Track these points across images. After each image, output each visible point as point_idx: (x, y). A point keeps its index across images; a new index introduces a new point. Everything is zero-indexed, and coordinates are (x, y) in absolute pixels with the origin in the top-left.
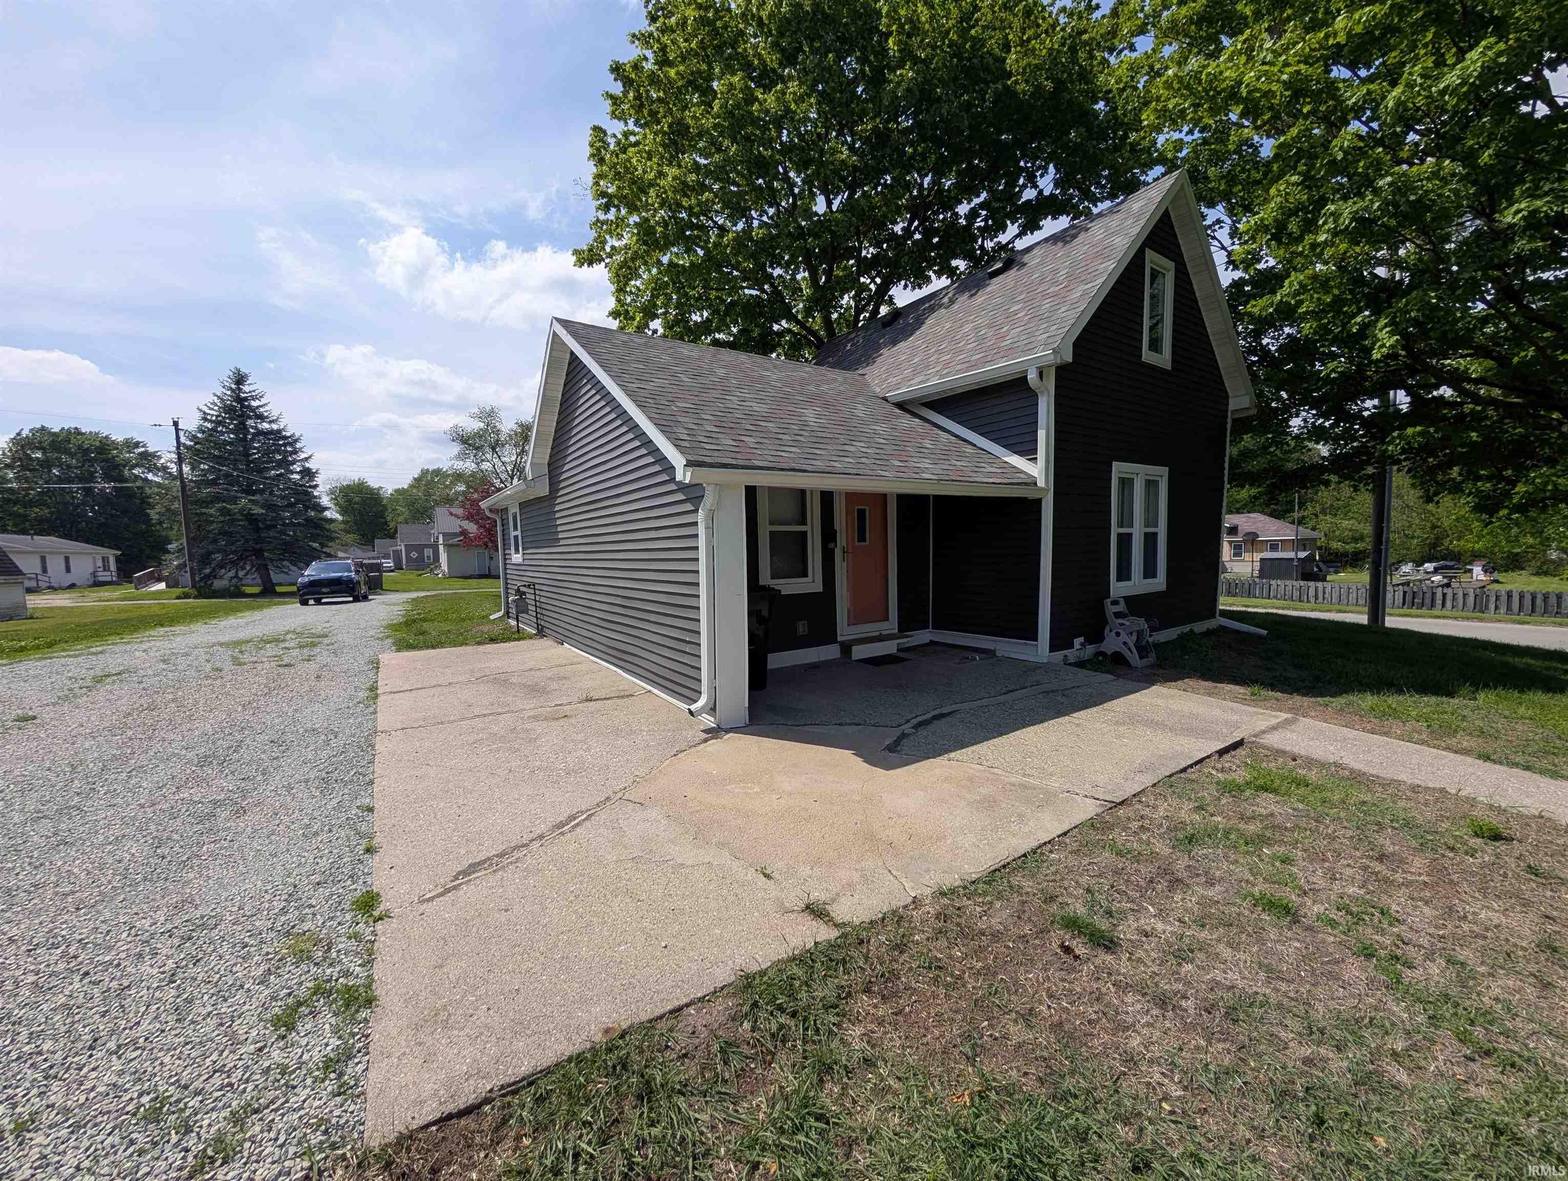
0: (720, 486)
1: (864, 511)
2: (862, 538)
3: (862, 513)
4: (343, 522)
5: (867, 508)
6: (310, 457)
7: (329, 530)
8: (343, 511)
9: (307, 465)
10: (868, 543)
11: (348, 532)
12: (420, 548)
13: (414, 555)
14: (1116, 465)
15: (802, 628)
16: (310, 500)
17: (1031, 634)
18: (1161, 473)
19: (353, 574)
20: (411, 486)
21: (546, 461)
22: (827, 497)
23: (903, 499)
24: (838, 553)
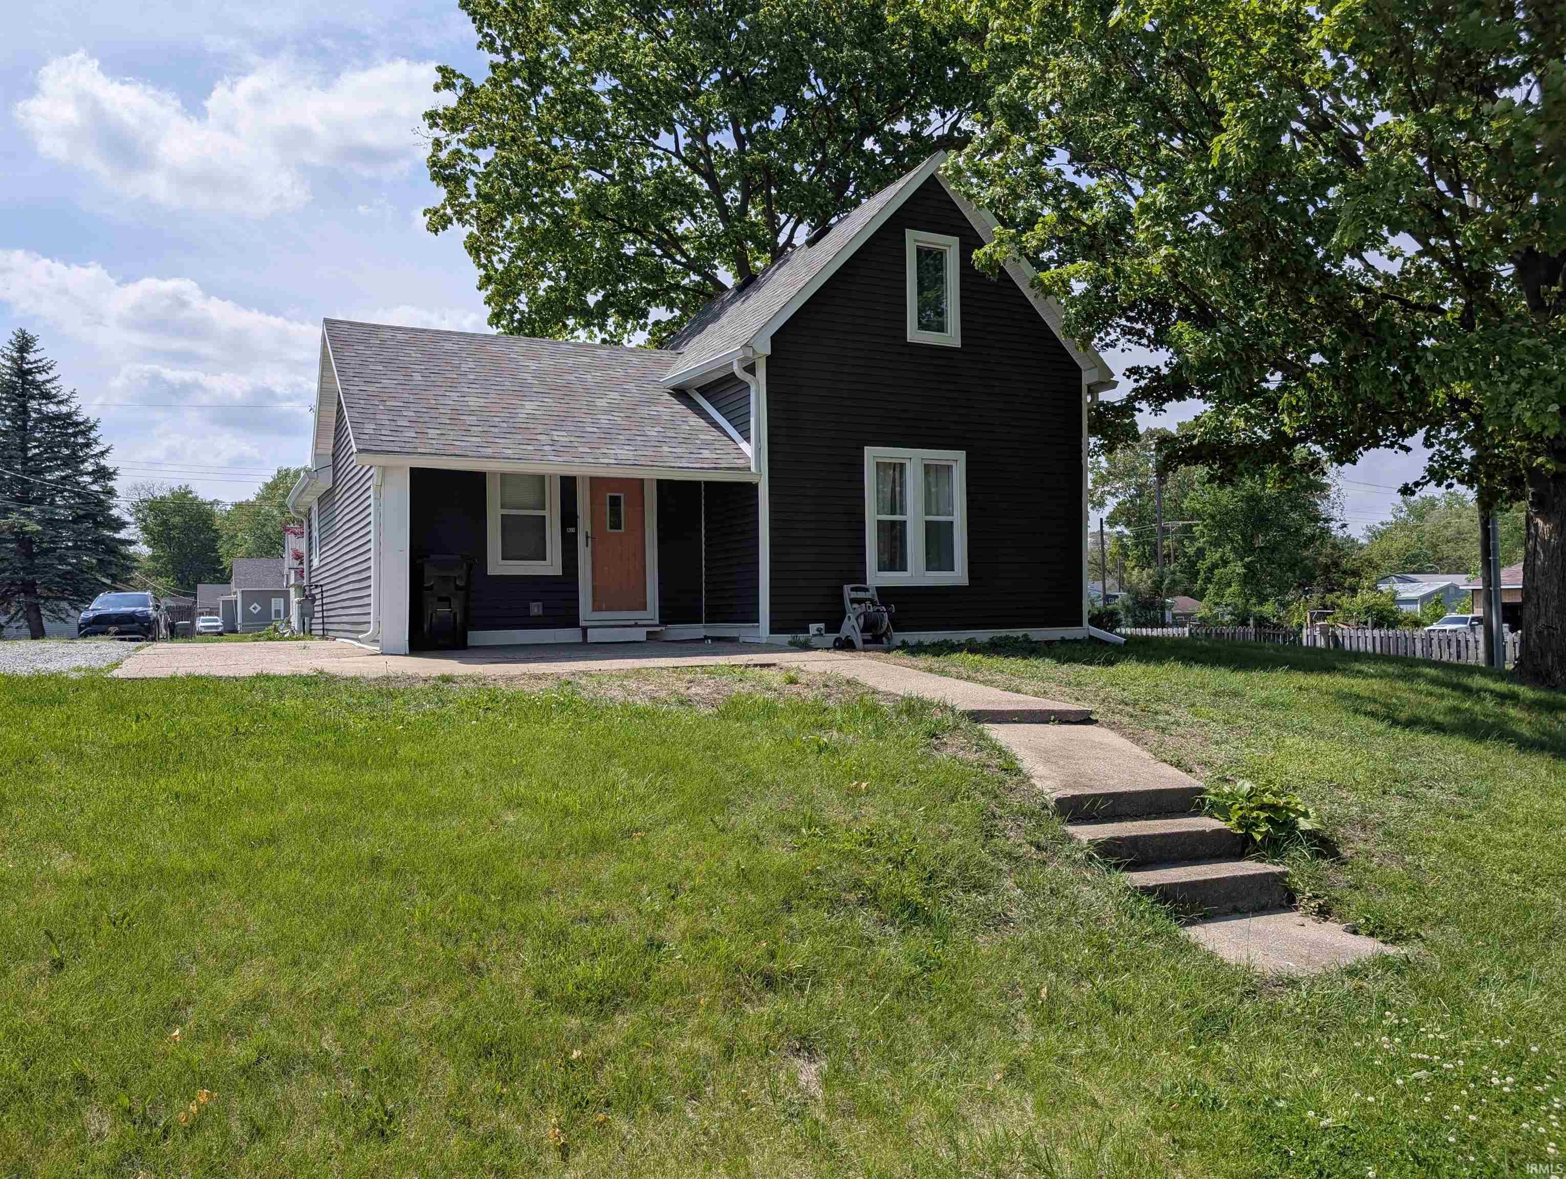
0: (385, 469)
1: (619, 498)
2: (616, 525)
3: (615, 502)
4: (153, 558)
5: (622, 495)
6: (107, 451)
7: (126, 557)
8: (154, 540)
9: (103, 462)
10: (623, 530)
11: (159, 574)
12: (265, 597)
13: (256, 608)
14: (868, 450)
15: (536, 609)
16: (102, 512)
17: (753, 617)
18: (957, 460)
19: (150, 610)
20: (262, 498)
21: (330, 452)
22: (568, 484)
23: (664, 486)
24: (581, 539)
